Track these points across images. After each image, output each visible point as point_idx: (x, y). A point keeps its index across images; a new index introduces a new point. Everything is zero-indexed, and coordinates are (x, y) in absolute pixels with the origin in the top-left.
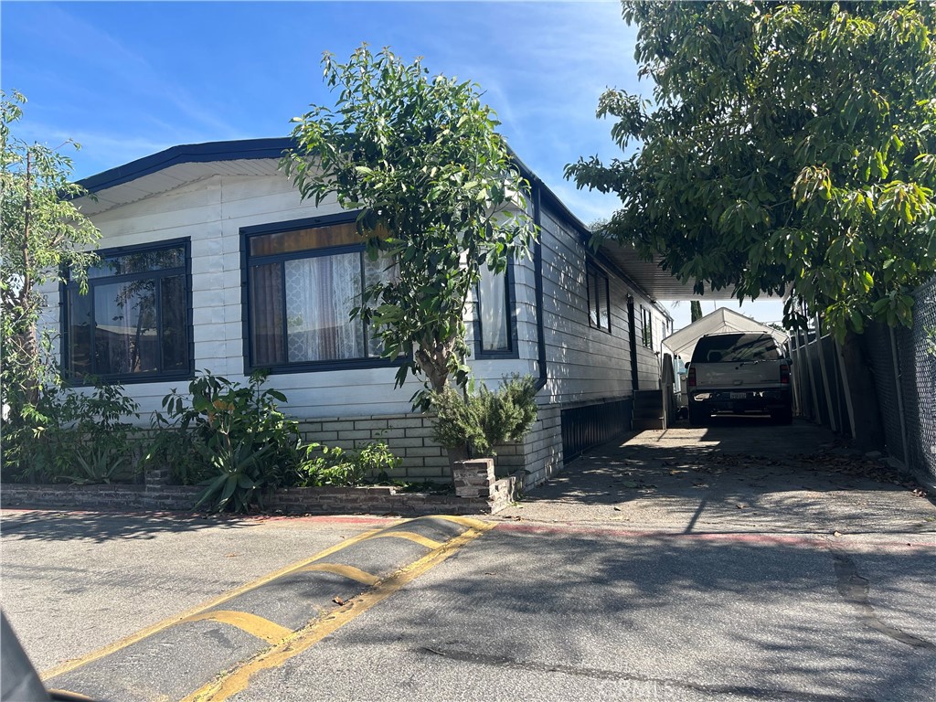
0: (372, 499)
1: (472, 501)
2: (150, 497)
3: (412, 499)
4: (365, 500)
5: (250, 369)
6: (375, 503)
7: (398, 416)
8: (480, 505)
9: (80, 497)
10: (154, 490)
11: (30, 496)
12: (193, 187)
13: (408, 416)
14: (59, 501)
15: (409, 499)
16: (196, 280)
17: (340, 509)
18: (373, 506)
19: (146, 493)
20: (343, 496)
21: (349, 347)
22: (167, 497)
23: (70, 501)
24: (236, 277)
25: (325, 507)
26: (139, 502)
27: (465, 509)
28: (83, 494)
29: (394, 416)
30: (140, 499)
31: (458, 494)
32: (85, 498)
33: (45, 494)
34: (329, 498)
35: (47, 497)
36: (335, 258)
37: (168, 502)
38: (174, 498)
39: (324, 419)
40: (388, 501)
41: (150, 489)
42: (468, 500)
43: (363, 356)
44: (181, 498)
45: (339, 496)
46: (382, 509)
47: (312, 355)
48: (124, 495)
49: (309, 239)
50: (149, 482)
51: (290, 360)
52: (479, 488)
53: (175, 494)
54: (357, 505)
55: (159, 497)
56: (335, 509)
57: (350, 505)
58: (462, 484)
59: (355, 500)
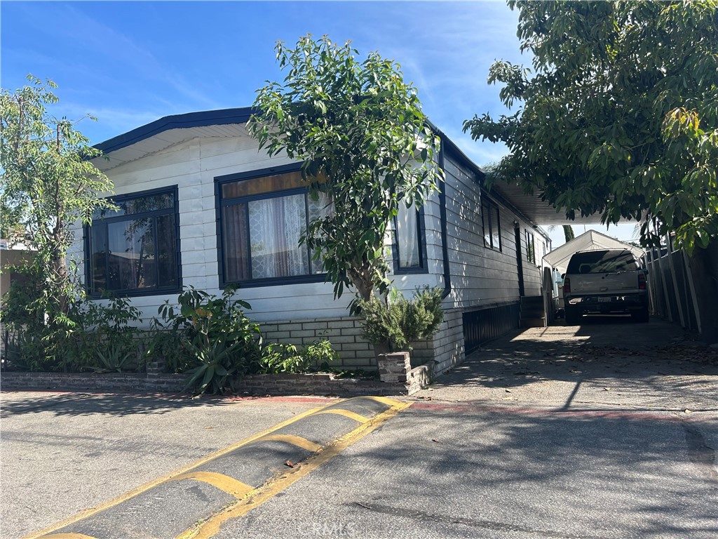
0: (316, 383)
1: (394, 385)
2: (151, 382)
3: (347, 383)
4: (311, 384)
5: (224, 283)
6: (318, 386)
7: (335, 319)
8: (400, 388)
9: (100, 382)
10: (154, 377)
11: (64, 382)
12: (179, 147)
13: (343, 319)
14: (84, 386)
15: (344, 383)
16: (183, 218)
17: (292, 391)
18: (316, 388)
19: (148, 379)
20: (294, 381)
21: (298, 266)
22: (163, 382)
23: (93, 385)
24: (212, 215)
25: (280, 390)
26: (143, 386)
27: (388, 391)
28: (102, 380)
29: (333, 319)
30: (143, 384)
31: (382, 380)
32: (103, 383)
33: (74, 380)
34: (284, 383)
35: (76, 383)
36: (286, 199)
37: (164, 386)
38: (168, 383)
39: (279, 322)
40: (328, 385)
41: (150, 377)
42: (390, 384)
43: (308, 273)
44: (173, 383)
45: (291, 381)
46: (324, 391)
47: (270, 272)
48: (131, 381)
49: (266, 185)
50: (150, 371)
51: (254, 277)
52: (399, 375)
53: (169, 380)
54: (305, 388)
55: (157, 382)
56: (287, 391)
57: (299, 389)
58: (385, 372)
59: (303, 384)
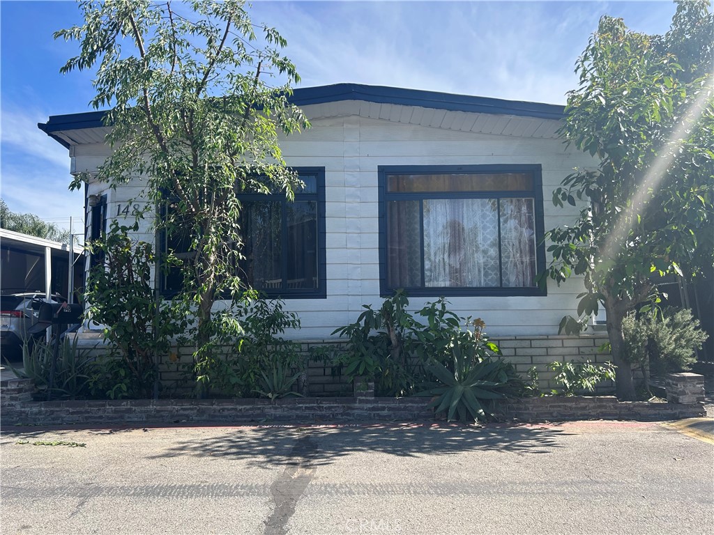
0: (600, 407)
1: (691, 407)
2: (362, 409)
3: (639, 406)
4: (594, 408)
5: (385, 290)
6: (603, 410)
8: (698, 410)
9: (273, 412)
10: (368, 402)
15: (635, 406)
16: (330, 207)
17: (569, 416)
18: (602, 412)
19: (357, 405)
20: (573, 405)
22: (383, 409)
24: (374, 209)
25: (555, 414)
26: (348, 415)
27: (684, 413)
28: (276, 408)
30: (349, 411)
31: (680, 402)
32: (279, 412)
34: (560, 406)
37: (385, 412)
38: (390, 409)
40: (616, 408)
41: (361, 401)
42: (688, 406)
43: (499, 286)
44: (399, 409)
45: (569, 404)
46: (610, 415)
47: (443, 283)
48: (330, 408)
50: (361, 395)
51: (427, 284)
52: (698, 396)
53: (392, 405)
54: (586, 412)
55: (373, 409)
56: (566, 416)
57: (580, 413)
58: (683, 393)
59: (584, 408)
